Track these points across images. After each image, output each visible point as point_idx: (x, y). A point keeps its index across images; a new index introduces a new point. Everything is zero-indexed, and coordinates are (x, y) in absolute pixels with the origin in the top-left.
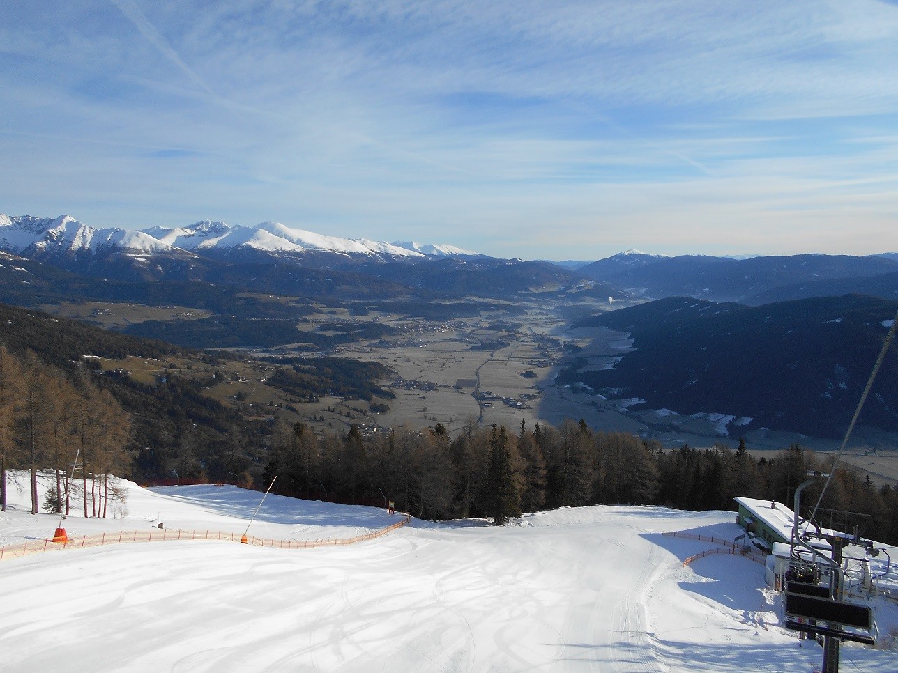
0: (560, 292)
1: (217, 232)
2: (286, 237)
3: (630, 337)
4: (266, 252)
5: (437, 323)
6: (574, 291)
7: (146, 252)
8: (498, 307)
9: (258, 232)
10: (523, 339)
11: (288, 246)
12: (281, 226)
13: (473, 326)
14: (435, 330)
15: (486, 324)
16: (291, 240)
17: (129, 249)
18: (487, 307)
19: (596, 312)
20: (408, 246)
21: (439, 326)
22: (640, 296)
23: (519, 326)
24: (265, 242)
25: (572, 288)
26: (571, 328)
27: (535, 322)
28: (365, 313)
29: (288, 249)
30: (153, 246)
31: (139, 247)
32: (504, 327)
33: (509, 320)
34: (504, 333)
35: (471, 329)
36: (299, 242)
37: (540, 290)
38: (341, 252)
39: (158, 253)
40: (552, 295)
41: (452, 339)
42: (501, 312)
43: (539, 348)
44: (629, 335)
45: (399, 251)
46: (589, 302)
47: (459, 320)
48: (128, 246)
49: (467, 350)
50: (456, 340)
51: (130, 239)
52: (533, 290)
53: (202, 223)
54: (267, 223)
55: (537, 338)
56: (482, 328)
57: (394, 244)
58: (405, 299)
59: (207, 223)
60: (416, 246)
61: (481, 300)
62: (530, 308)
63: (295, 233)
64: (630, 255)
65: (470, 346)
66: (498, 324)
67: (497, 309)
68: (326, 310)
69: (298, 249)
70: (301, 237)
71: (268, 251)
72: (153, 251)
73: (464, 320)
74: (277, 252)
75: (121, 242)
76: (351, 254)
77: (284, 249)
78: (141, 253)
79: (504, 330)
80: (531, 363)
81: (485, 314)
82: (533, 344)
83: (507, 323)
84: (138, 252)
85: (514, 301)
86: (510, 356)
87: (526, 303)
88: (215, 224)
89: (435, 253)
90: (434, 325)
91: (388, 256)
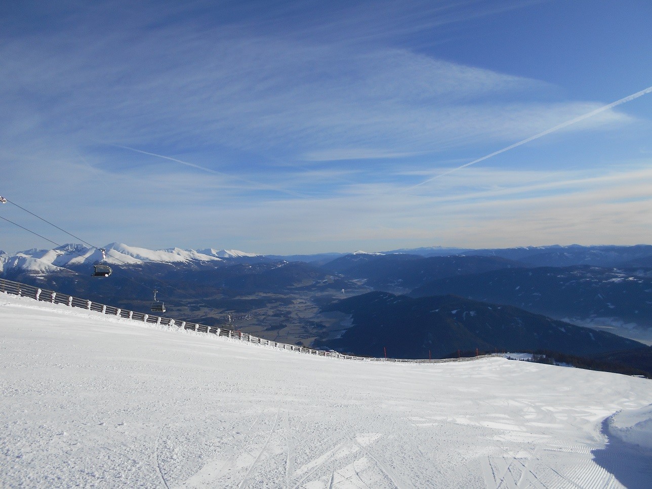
0: (313, 286)
1: (79, 251)
2: (128, 253)
3: (352, 318)
4: (118, 265)
5: (243, 314)
6: (321, 284)
7: (43, 272)
8: (276, 300)
9: (110, 252)
10: (293, 321)
11: (132, 261)
12: (124, 246)
13: (264, 315)
14: (243, 319)
15: (271, 312)
16: (132, 256)
17: (31, 271)
18: (270, 300)
19: (335, 300)
20: (207, 252)
21: (245, 316)
22: (361, 286)
23: (290, 313)
24: (116, 258)
25: (319, 283)
26: (320, 312)
27: (299, 309)
28: (198, 309)
29: (132, 263)
30: (47, 268)
31: (37, 269)
32: (282, 314)
33: (284, 309)
34: (282, 318)
35: (264, 317)
36: (138, 257)
37: (300, 285)
38: (167, 262)
39: (51, 272)
40: (308, 288)
41: (254, 324)
42: (278, 303)
43: (303, 327)
44: (351, 316)
45: (204, 258)
46: (330, 292)
47: (255, 311)
48: (29, 269)
49: (264, 331)
50: (257, 325)
51: (30, 264)
52: (296, 285)
53: (67, 245)
54: (113, 244)
55: (301, 320)
56: (269, 316)
57: (199, 252)
58: (219, 297)
59: (71, 245)
60: (214, 252)
61: (265, 295)
62: (295, 299)
63: (135, 250)
64: (357, 254)
65: (265, 328)
66: (278, 312)
67: (276, 302)
68: (174, 308)
69: (139, 262)
70: (138, 253)
71: (119, 265)
72: (47, 272)
73: (257, 310)
74: (125, 265)
75: (24, 266)
76: (173, 263)
77: (129, 262)
78: (39, 274)
79: (282, 316)
80: (299, 337)
81: (269, 305)
82: (299, 324)
83: (283, 311)
84: (37, 272)
85: (285, 294)
86: (288, 333)
87: (292, 295)
88: (77, 245)
89: (227, 256)
90: (242, 316)
91: (197, 262)
